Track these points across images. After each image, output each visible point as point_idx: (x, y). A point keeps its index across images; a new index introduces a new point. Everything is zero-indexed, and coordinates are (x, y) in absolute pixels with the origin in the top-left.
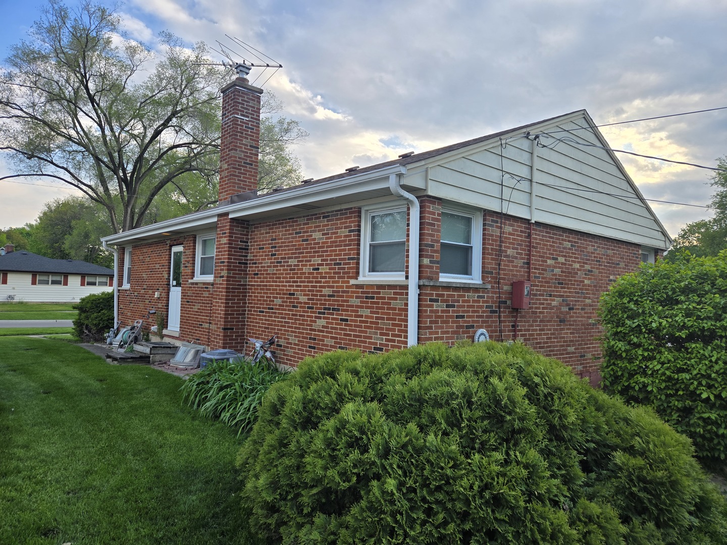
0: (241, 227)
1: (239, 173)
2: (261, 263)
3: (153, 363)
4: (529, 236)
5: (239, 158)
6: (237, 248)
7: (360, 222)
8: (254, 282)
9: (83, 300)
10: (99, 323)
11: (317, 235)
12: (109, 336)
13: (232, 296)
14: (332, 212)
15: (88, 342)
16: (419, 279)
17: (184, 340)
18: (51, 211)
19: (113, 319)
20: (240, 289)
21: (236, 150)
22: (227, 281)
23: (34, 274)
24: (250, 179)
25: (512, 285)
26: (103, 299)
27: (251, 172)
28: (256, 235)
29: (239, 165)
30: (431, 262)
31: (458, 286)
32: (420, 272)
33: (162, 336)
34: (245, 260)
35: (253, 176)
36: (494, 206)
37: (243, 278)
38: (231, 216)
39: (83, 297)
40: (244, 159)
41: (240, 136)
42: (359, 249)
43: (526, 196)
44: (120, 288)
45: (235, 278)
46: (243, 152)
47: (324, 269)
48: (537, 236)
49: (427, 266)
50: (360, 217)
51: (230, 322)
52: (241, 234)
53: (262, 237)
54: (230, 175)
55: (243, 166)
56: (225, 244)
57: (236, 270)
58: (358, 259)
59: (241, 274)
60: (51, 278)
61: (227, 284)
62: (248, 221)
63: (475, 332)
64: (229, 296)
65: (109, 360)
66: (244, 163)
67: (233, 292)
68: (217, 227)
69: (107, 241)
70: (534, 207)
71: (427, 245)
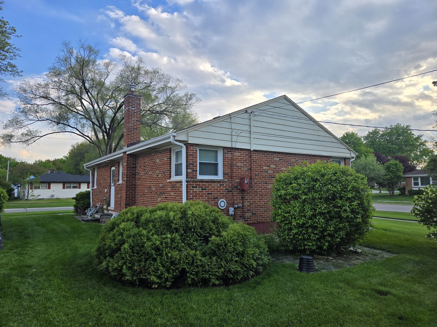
0: (133, 158)
1: (131, 133)
2: (140, 174)
3: (101, 223)
4: (251, 157)
5: (131, 127)
6: (131, 167)
7: (171, 154)
8: (138, 182)
9: (77, 195)
10: (84, 206)
11: (158, 161)
12: (87, 212)
13: (129, 189)
14: (162, 150)
15: (80, 215)
16: (187, 178)
17: (116, 211)
18: (75, 149)
19: (90, 204)
20: (133, 186)
21: (129, 123)
22: (126, 182)
23: (64, 183)
24: (137, 136)
25: (240, 179)
26: (86, 194)
27: (137, 132)
28: (139, 161)
29: (131, 130)
30: (192, 171)
31: (208, 180)
32: (187, 175)
33: (108, 210)
34: (135, 172)
35: (138, 134)
36: (228, 145)
37: (134, 181)
38: (127, 153)
39: (77, 193)
40: (133, 127)
41: (131, 117)
42: (171, 166)
43: (248, 139)
44: (93, 188)
45: (130, 181)
46: (133, 124)
47: (160, 175)
48: (255, 156)
49: (190, 173)
50: (171, 152)
51: (128, 201)
52: (133, 161)
53: (141, 162)
54: (127, 135)
55: (133, 130)
56: (125, 166)
57: (130, 177)
58: (171, 171)
59: (133, 179)
60: (72, 185)
61: (126, 184)
62: (136, 155)
63: (218, 200)
64: (127, 189)
65: (83, 222)
66: (133, 129)
67: (129, 188)
68: (123, 158)
69: (86, 166)
70: (252, 143)
71: (190, 164)
